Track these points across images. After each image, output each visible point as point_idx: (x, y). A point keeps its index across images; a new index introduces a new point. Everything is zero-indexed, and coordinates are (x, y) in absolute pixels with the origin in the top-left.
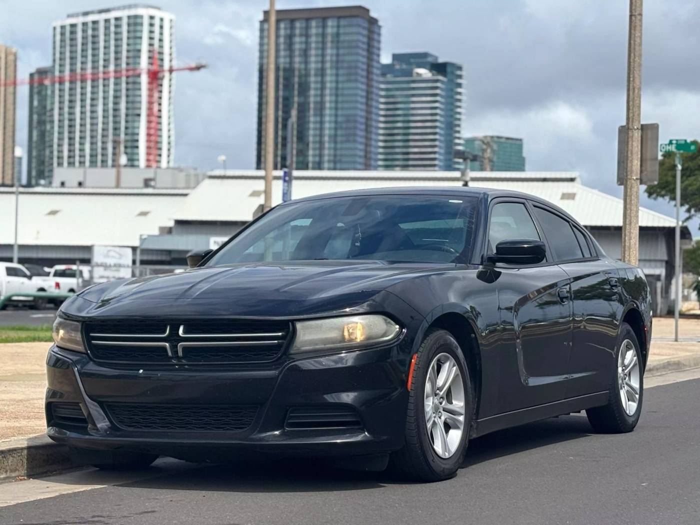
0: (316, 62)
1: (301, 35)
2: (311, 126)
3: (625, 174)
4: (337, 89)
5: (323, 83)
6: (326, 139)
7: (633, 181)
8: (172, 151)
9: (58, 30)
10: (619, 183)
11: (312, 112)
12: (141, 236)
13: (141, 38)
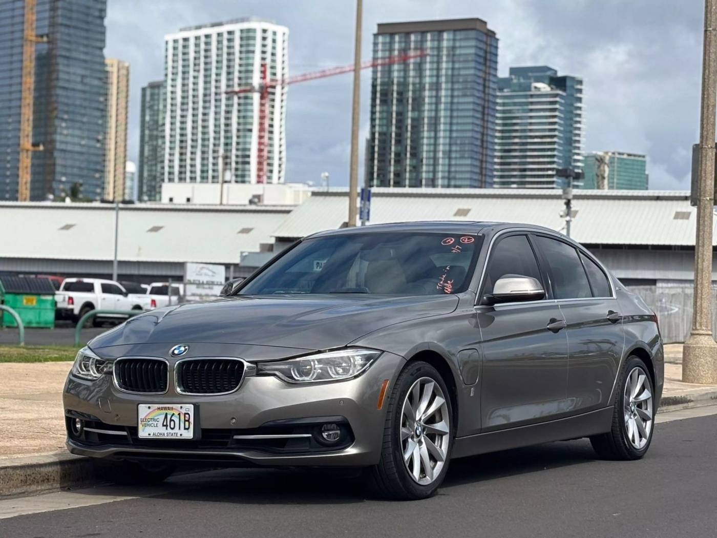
0: (431, 76)
1: (416, 49)
2: (425, 141)
3: (698, 194)
4: (452, 103)
5: (438, 97)
6: (440, 155)
7: (706, 202)
8: (283, 166)
9: (171, 45)
10: (693, 203)
11: (426, 128)
12: (242, 253)
13: (253, 52)
